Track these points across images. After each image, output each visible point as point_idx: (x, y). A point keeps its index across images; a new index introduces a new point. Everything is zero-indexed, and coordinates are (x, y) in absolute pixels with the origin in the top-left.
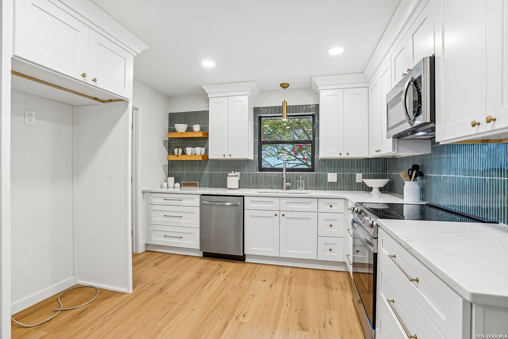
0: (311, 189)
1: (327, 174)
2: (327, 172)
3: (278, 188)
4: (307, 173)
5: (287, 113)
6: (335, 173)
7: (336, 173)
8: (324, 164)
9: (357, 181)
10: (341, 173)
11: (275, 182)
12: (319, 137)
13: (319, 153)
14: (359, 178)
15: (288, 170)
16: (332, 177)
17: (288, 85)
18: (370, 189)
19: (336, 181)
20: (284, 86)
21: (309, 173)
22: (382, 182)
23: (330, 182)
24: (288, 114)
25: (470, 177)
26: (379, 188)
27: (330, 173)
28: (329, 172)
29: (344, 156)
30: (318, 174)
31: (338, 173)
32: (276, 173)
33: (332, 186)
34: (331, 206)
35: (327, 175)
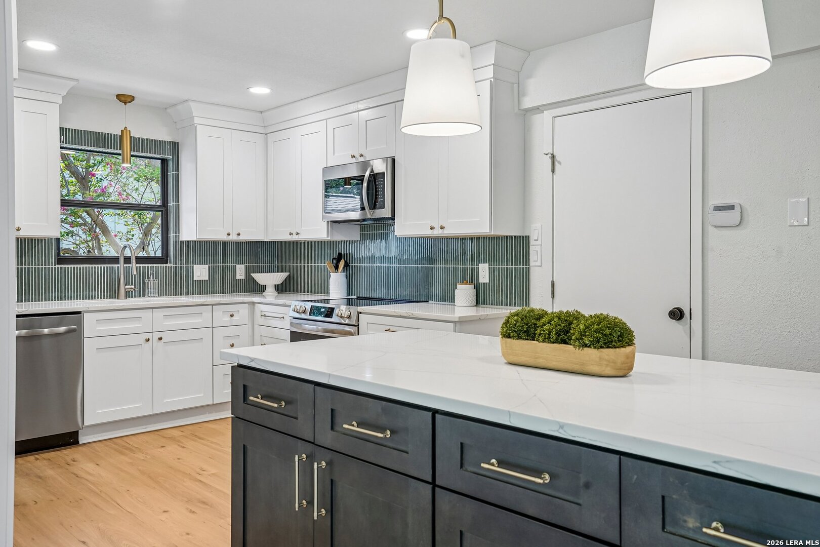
0: (166, 295)
1: (193, 266)
2: (193, 264)
3: (104, 296)
4: (159, 265)
5: (131, 151)
6: (205, 264)
7: (207, 264)
8: (188, 249)
9: (238, 277)
10: (215, 265)
11: (98, 285)
12: (178, 202)
13: (179, 229)
14: (240, 272)
15: (139, 260)
16: (201, 272)
17: (133, 98)
18: (261, 289)
19: (208, 279)
20: (125, 99)
21: (162, 265)
22: (278, 278)
23: (198, 280)
24: (132, 153)
25: (405, 266)
26: (275, 285)
27: (198, 264)
28: (195, 264)
29: (233, 238)
30: (178, 266)
31: (210, 265)
32: (100, 266)
33: (202, 288)
34: (232, 316)
35: (193, 269)
